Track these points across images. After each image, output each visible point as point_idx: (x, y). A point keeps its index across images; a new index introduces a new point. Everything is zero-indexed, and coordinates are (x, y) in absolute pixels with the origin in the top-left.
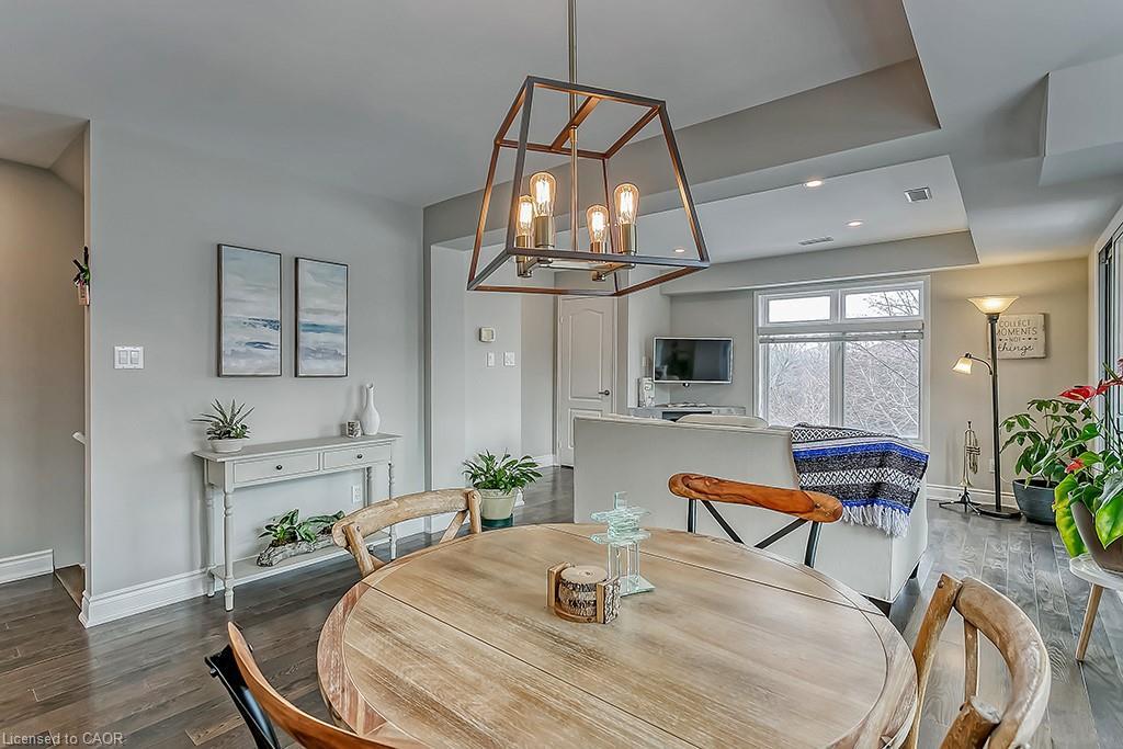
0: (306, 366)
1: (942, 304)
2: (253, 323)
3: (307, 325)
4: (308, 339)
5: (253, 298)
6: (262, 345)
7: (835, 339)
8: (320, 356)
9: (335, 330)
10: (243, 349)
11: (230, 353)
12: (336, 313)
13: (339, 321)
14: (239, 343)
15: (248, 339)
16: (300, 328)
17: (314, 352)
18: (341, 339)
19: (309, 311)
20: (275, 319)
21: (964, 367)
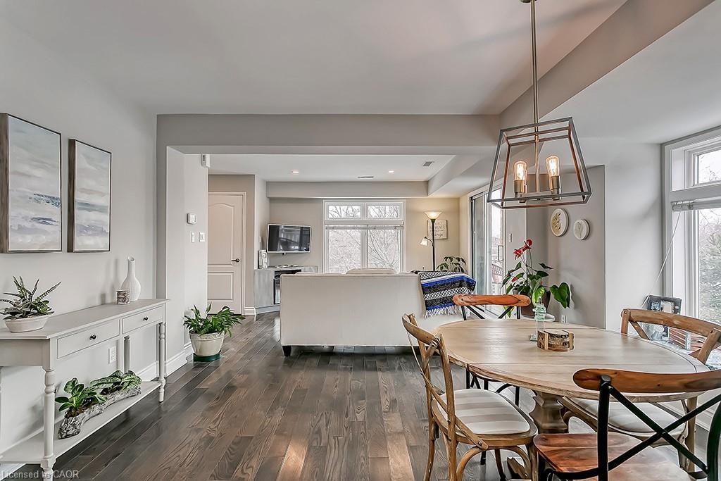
0: (81, 242)
1: (411, 213)
2: (38, 198)
3: (82, 204)
4: (81, 217)
5: (38, 173)
6: (45, 221)
7: (363, 228)
8: (90, 232)
9: (101, 209)
10: (28, 225)
11: (16, 228)
12: (102, 195)
13: (104, 201)
14: (25, 218)
15: (33, 214)
16: (76, 206)
17: (86, 229)
18: (106, 218)
19: (83, 191)
20: (56, 196)
21: (424, 242)
